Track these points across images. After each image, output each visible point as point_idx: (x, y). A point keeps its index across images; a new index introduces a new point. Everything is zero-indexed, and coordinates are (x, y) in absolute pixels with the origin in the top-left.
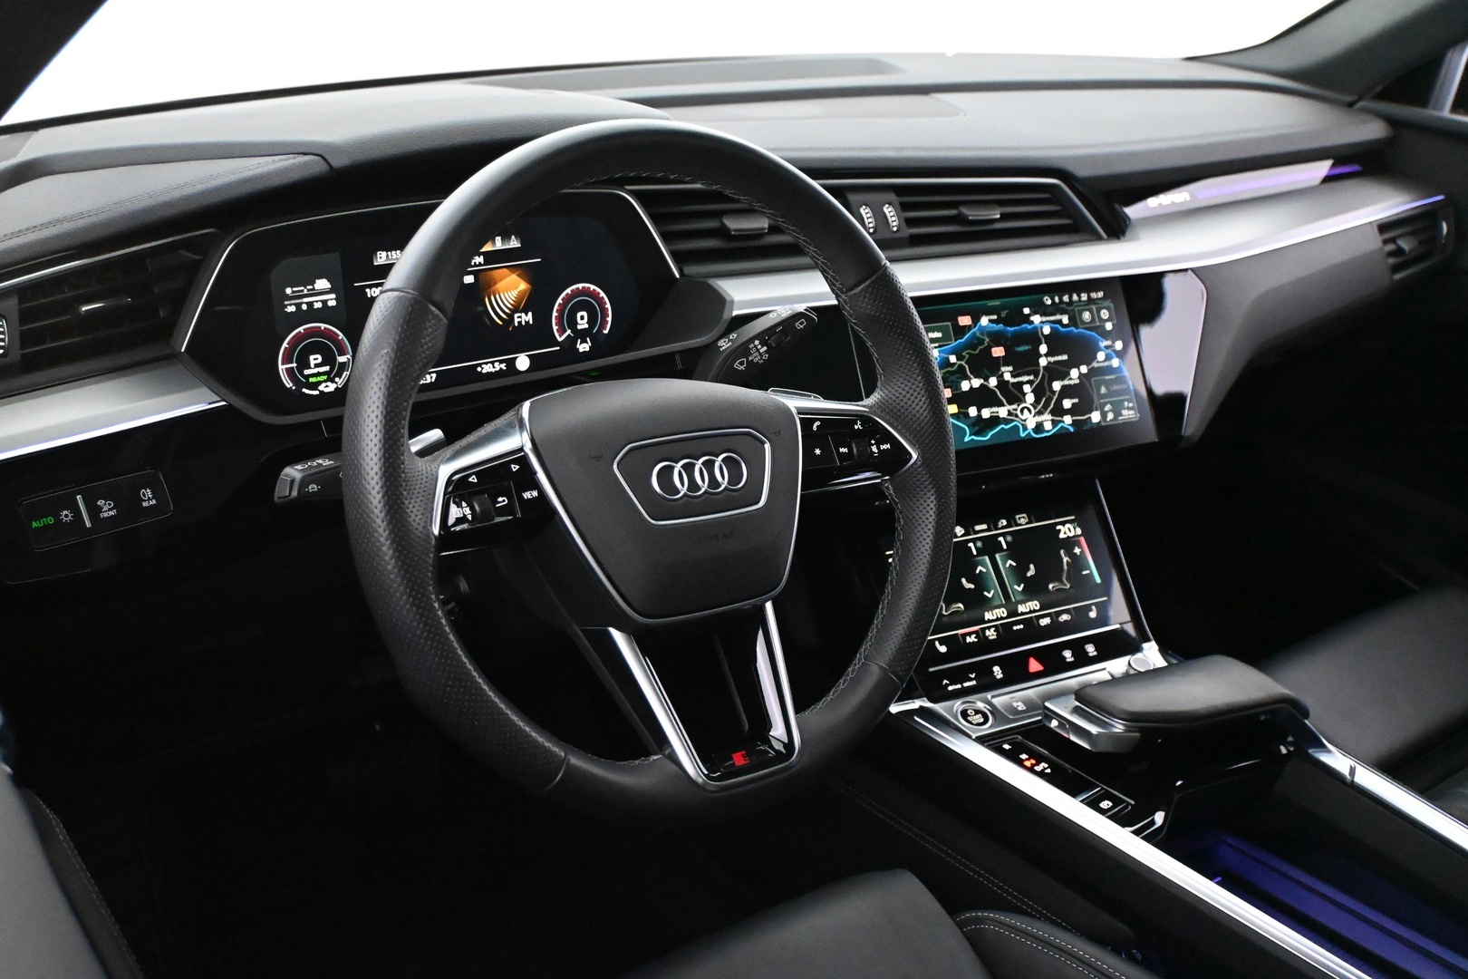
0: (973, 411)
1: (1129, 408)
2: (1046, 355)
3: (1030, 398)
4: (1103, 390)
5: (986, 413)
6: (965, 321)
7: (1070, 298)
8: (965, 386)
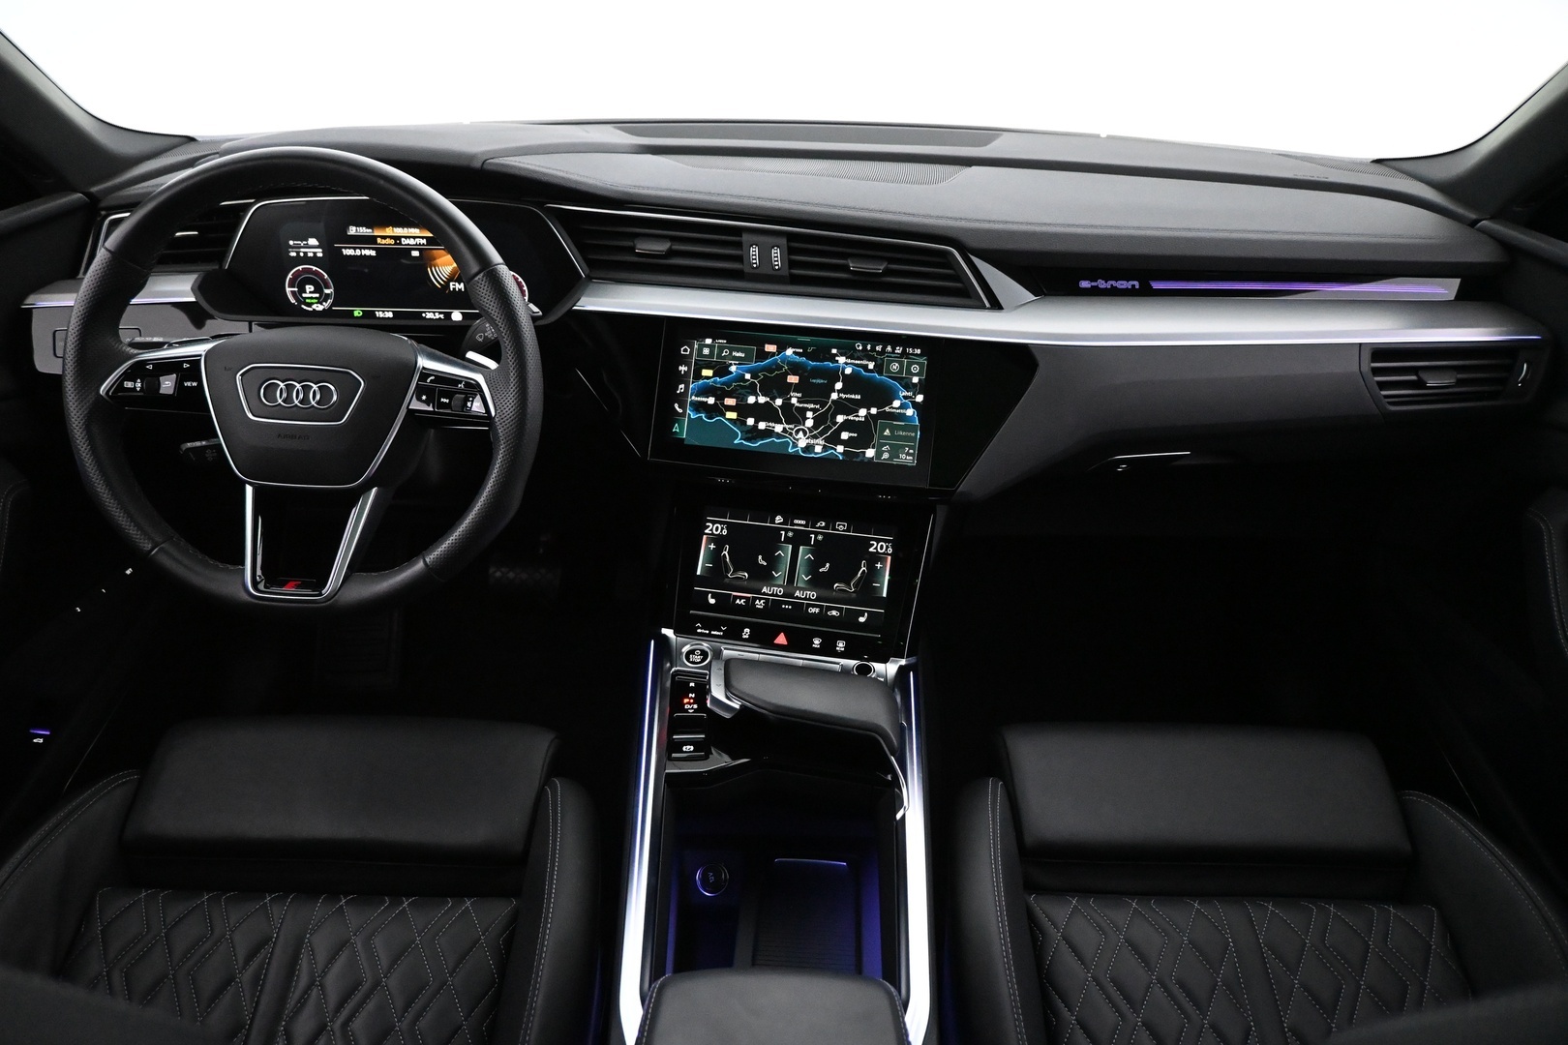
0: (750, 421)
1: (908, 454)
2: (839, 391)
3: (809, 423)
4: (887, 432)
5: (762, 426)
6: (770, 348)
7: (884, 349)
8: (751, 400)
